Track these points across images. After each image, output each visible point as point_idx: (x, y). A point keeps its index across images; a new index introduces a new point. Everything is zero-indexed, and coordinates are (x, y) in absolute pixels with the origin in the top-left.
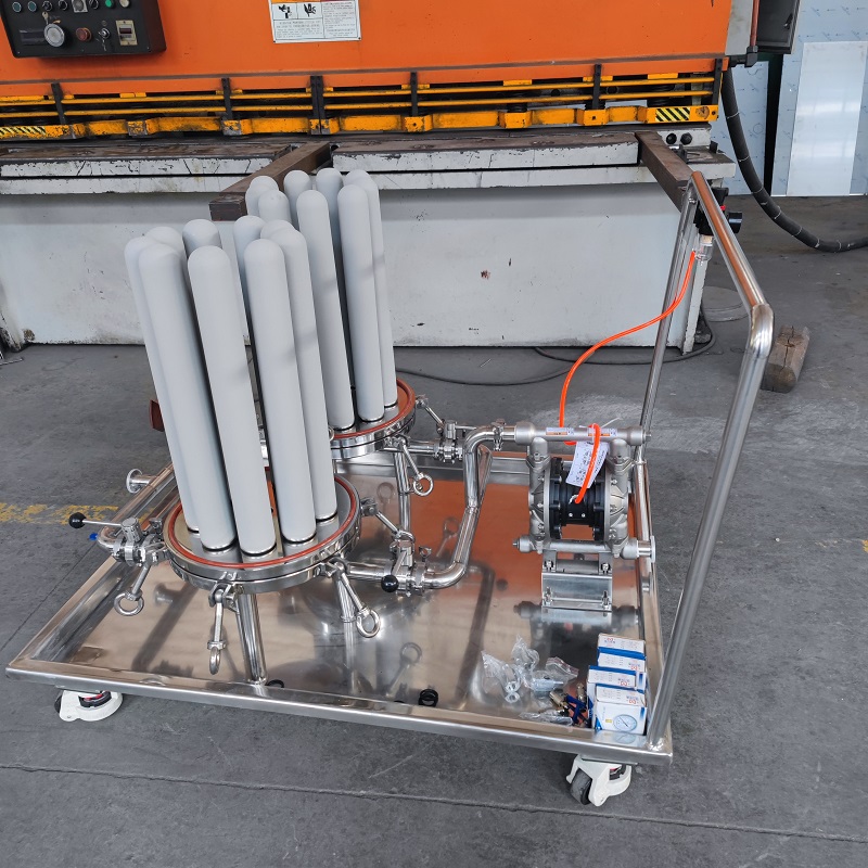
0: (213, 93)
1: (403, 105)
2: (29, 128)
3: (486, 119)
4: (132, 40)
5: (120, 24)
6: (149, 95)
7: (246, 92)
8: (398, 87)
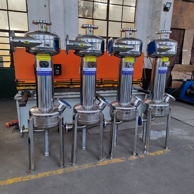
0: (68, 81)
1: (100, 83)
2: (32, 87)
3: (111, 85)
4: (58, 73)
5: (56, 71)
6: (57, 81)
7: (74, 81)
8: (99, 81)
